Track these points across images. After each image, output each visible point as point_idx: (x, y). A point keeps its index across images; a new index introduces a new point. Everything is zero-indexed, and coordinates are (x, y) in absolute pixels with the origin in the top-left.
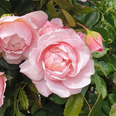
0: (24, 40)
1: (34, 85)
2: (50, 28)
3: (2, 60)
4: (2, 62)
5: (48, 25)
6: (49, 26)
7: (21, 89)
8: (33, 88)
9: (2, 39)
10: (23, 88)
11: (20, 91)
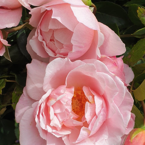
0: (71, 50)
1: (21, 94)
2: (114, 69)
3: (24, 31)
4: (22, 32)
5: (117, 63)
6: (116, 66)
7: (6, 80)
8: (17, 95)
9: (52, 17)
10: (8, 81)
11: (3, 80)
